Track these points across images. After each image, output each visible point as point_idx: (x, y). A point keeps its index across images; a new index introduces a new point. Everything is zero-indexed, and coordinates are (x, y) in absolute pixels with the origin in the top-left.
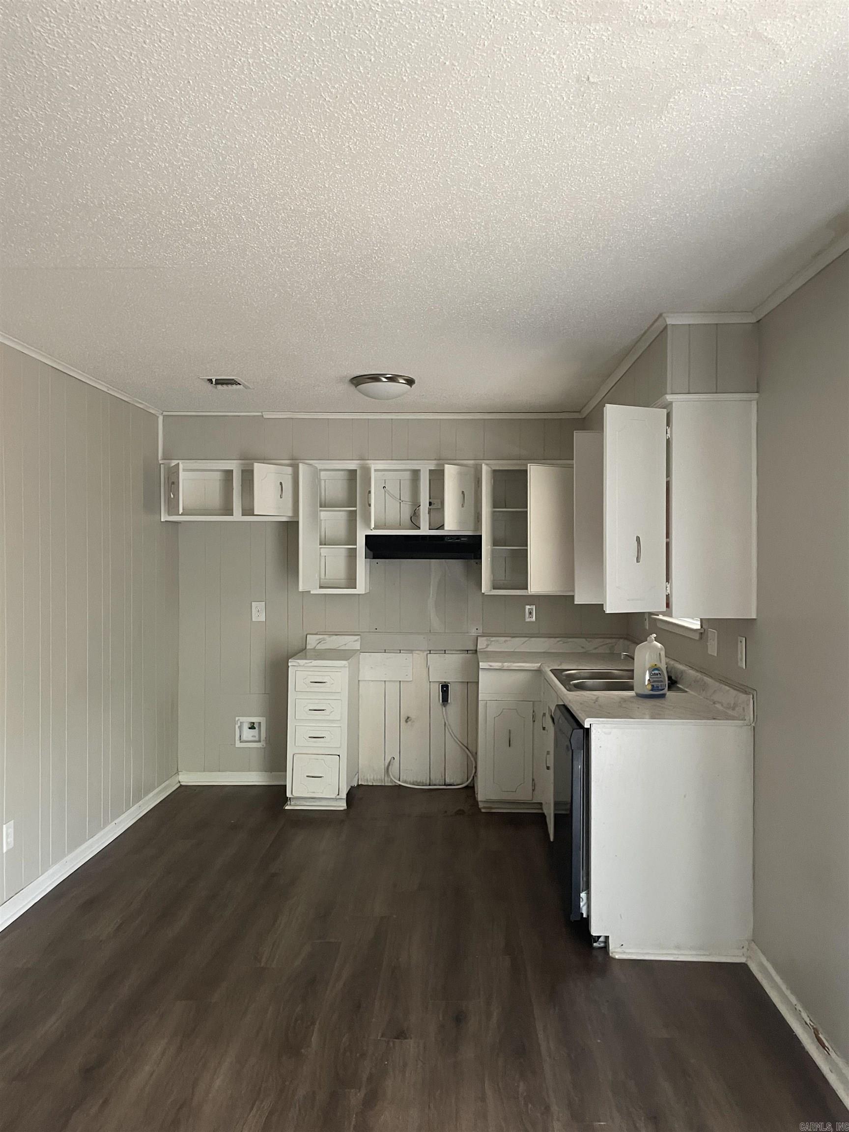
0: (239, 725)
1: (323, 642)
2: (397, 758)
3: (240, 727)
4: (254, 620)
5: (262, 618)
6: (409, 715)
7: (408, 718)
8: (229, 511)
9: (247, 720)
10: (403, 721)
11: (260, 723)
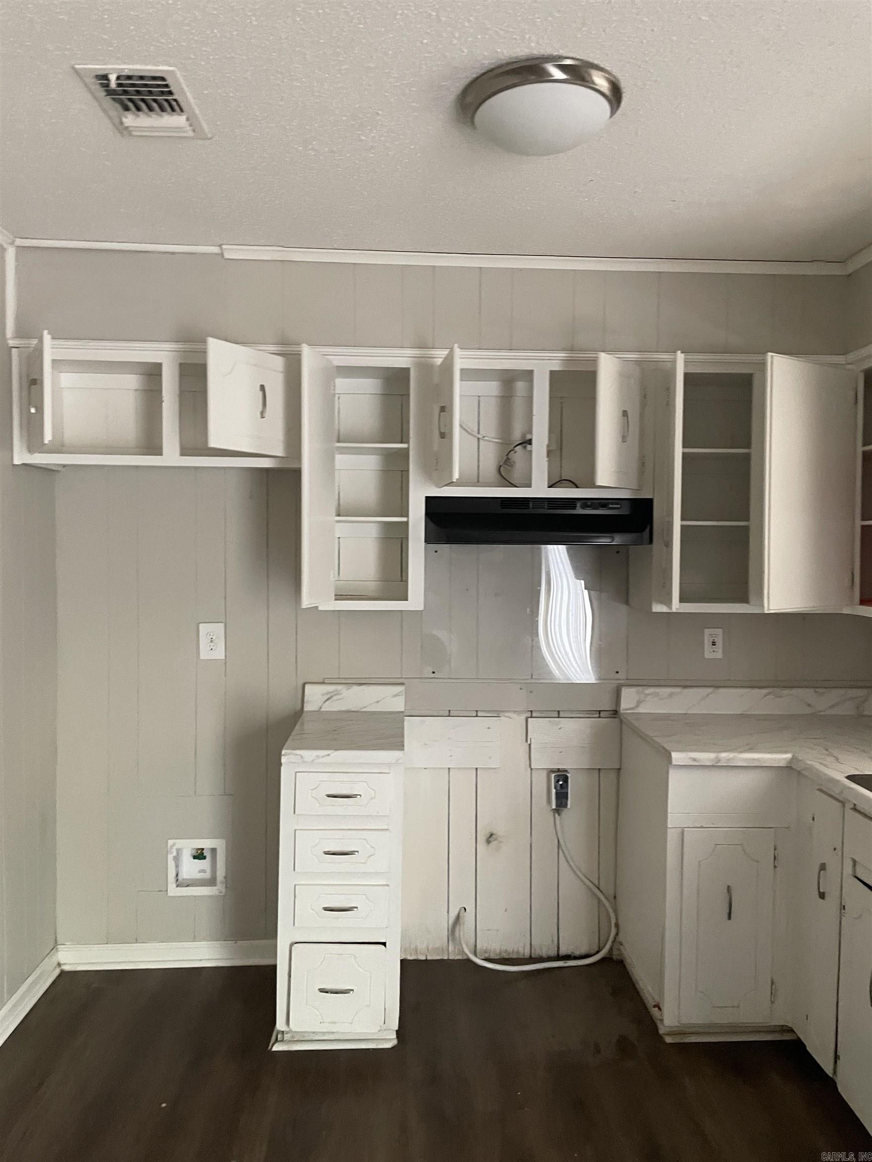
0: (175, 854)
1: (335, 698)
2: (470, 908)
3: (177, 859)
4: (202, 657)
5: (220, 654)
6: (495, 832)
7: (491, 835)
8: (153, 446)
9: (189, 846)
10: (481, 839)
11: (215, 849)
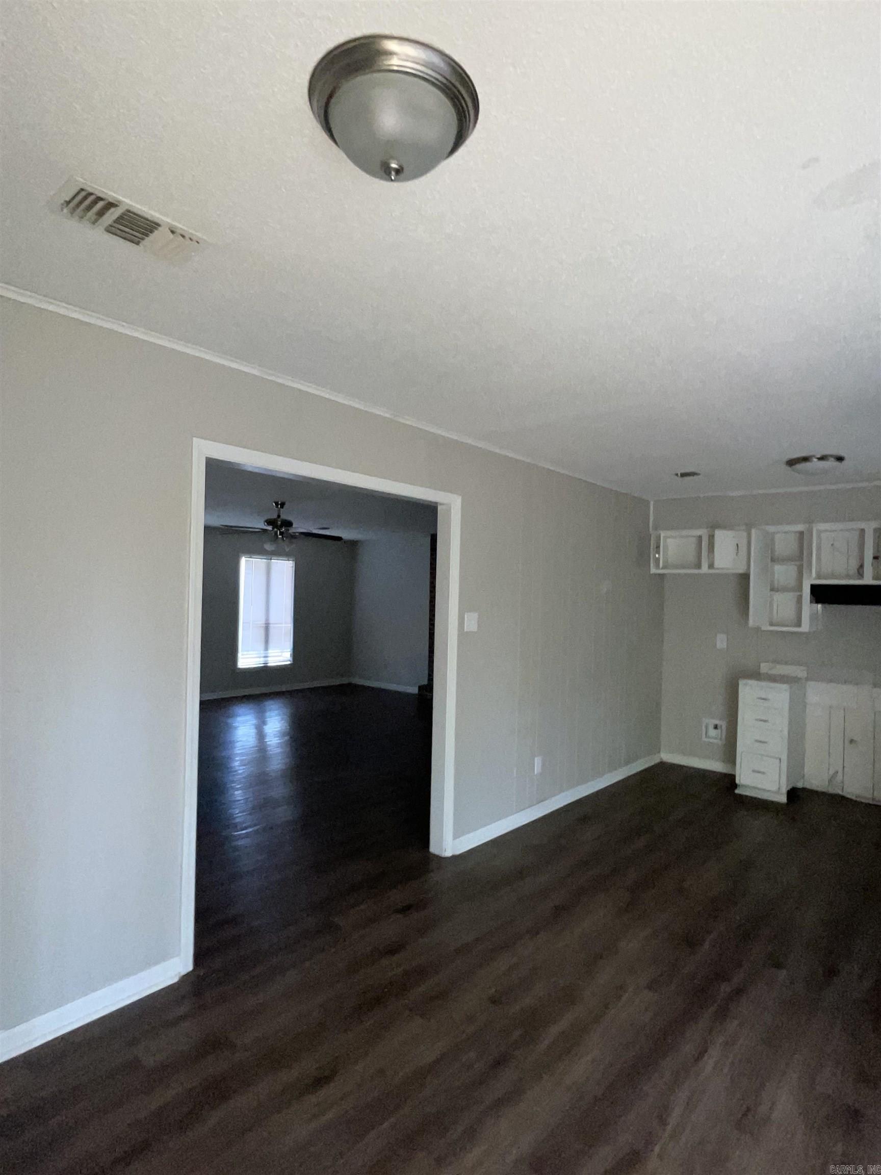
0: (705, 725)
1: (772, 668)
2: (841, 773)
3: (707, 727)
4: (717, 647)
5: (725, 645)
6: (854, 738)
7: (852, 740)
8: (699, 566)
9: (712, 722)
10: (847, 742)
11: (721, 726)
